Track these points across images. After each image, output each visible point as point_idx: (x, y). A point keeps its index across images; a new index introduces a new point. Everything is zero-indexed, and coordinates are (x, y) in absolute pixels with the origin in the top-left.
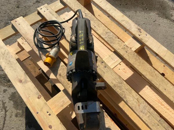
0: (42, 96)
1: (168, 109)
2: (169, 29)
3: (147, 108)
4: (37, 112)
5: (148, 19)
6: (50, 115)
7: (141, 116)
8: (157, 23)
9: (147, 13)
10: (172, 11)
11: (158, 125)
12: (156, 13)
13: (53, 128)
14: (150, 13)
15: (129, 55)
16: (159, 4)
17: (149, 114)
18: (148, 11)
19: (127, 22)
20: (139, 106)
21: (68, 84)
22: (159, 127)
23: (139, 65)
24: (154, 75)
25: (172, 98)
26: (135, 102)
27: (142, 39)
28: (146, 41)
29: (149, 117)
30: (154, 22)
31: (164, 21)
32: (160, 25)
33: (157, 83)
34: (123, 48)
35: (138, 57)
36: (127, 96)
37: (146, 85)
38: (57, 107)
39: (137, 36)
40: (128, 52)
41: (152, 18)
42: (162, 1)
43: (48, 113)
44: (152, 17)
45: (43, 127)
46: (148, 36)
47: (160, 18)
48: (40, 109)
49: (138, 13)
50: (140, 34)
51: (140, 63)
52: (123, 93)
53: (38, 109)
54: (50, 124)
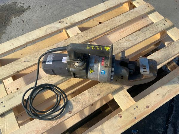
0: (119, 113)
1: (127, 29)
2: (37, 13)
3: (133, 36)
4: (134, 119)
5: (18, 26)
6: (137, 107)
7: (139, 41)
8: (26, 20)
9: (11, 24)
10: (17, 5)
11: (145, 33)
12: (14, 17)
13: (148, 105)
14: (11, 22)
15: (86, 36)
16: (3, 11)
17: (137, 36)
18: (8, 23)
19: (49, 28)
20: (131, 40)
21: (109, 88)
22: (146, 33)
23: (97, 32)
24: (107, 25)
25: (126, 20)
26: (128, 42)
27: (71, 23)
28: (74, 21)
29: (139, 37)
30: (24, 22)
31: (27, 14)
32: (29, 19)
33: (114, 25)
34: (78, 38)
35: (89, 30)
36: (123, 46)
37: (107, 37)
38: (129, 101)
39: (67, 25)
40: (83, 36)
41: (19, 22)
42: (1, 8)
43: (135, 109)
44: (17, 22)
45: (148, 113)
46: (69, 18)
47: (21, 16)
48: (132, 116)
49: (6, 31)
50: (65, 23)
51: (95, 31)
52: (120, 48)
53: (132, 117)
54: (145, 107)
